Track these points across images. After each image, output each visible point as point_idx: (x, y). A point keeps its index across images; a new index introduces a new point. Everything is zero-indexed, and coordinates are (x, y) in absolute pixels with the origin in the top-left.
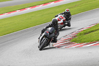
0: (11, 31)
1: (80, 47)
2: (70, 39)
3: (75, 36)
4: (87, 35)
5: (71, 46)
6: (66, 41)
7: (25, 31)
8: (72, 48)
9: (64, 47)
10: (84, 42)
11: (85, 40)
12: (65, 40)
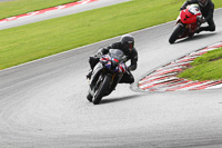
0: (44, 52)
3: (188, 65)
5: (179, 88)
7: (77, 53)
8: (182, 93)
10: (209, 79)
11: (210, 75)
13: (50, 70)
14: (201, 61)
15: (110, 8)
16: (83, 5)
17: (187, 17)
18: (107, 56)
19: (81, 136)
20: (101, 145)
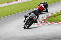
0: (9, 14)
1: (51, 24)
2: (45, 19)
3: (48, 18)
4: (56, 17)
5: (46, 24)
7: (18, 14)
8: (47, 25)
9: (42, 24)
10: (54, 21)
12: (42, 20)
15: (27, 2)
16: (20, 1)
17: (40, 8)
18: (30, 15)
19: (19, 37)
20: (24, 39)
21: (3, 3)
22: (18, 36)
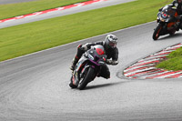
6: (148, 67)
9: (144, 77)
12: (147, 65)
13: (50, 60)
14: (175, 54)
19: (77, 114)
21: (30, 11)
22: (75, 111)
